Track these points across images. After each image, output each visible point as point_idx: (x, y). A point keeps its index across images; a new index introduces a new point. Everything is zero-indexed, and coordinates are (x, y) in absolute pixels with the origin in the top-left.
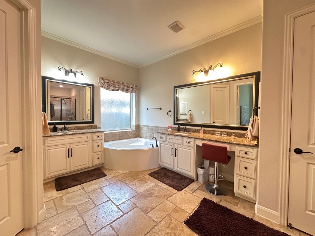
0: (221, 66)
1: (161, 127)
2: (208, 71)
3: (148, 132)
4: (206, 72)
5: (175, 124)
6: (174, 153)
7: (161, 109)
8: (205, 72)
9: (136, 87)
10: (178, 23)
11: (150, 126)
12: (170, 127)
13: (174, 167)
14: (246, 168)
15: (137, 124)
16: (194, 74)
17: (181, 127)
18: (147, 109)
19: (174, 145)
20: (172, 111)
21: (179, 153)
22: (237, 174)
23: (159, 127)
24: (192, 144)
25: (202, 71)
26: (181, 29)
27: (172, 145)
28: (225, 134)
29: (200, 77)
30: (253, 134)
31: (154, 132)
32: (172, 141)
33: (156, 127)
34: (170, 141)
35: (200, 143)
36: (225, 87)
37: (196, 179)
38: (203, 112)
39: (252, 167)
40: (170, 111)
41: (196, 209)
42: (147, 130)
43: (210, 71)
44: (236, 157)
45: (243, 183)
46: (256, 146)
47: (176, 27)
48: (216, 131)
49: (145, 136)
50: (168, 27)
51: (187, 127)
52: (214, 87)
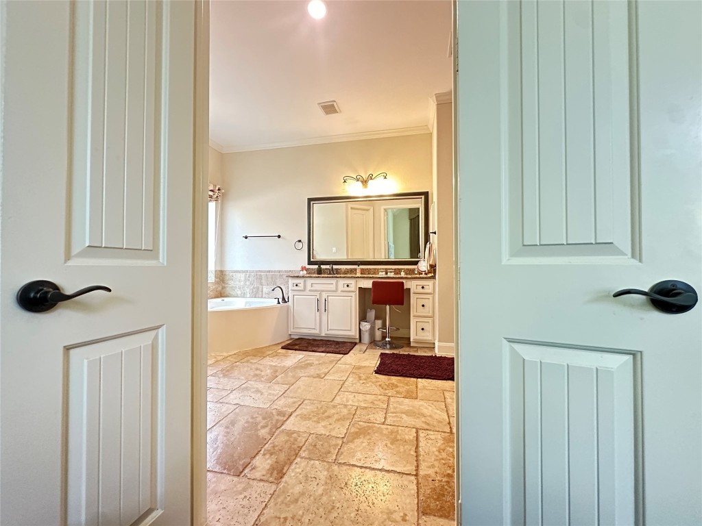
0: (385, 178)
1: (279, 272)
2: (366, 182)
3: (248, 283)
4: (365, 182)
5: (310, 263)
6: (322, 306)
7: (279, 237)
8: (362, 182)
9: (219, 190)
10: (335, 104)
11: (253, 272)
12: (303, 268)
13: (320, 330)
14: (423, 306)
15: (219, 269)
16: (345, 182)
17: (323, 267)
18: (246, 237)
19: (320, 294)
20: (305, 240)
21: (330, 307)
22: (414, 316)
23: (275, 271)
24: (352, 287)
25: (358, 180)
26: (335, 111)
27: (318, 295)
28: (391, 272)
29: (353, 189)
30: (431, 263)
31: (263, 281)
32: (316, 287)
33: (269, 271)
34: (313, 288)
35: (368, 284)
36: (368, 210)
37: (358, 341)
38: (334, 249)
39: (428, 303)
40: (300, 241)
41: (378, 364)
42: (246, 280)
43: (370, 182)
44: (412, 295)
45: (420, 326)
46: (434, 277)
47: (330, 109)
48: (378, 269)
49: (239, 292)
50: (319, 104)
51: (335, 267)
52: (352, 208)
